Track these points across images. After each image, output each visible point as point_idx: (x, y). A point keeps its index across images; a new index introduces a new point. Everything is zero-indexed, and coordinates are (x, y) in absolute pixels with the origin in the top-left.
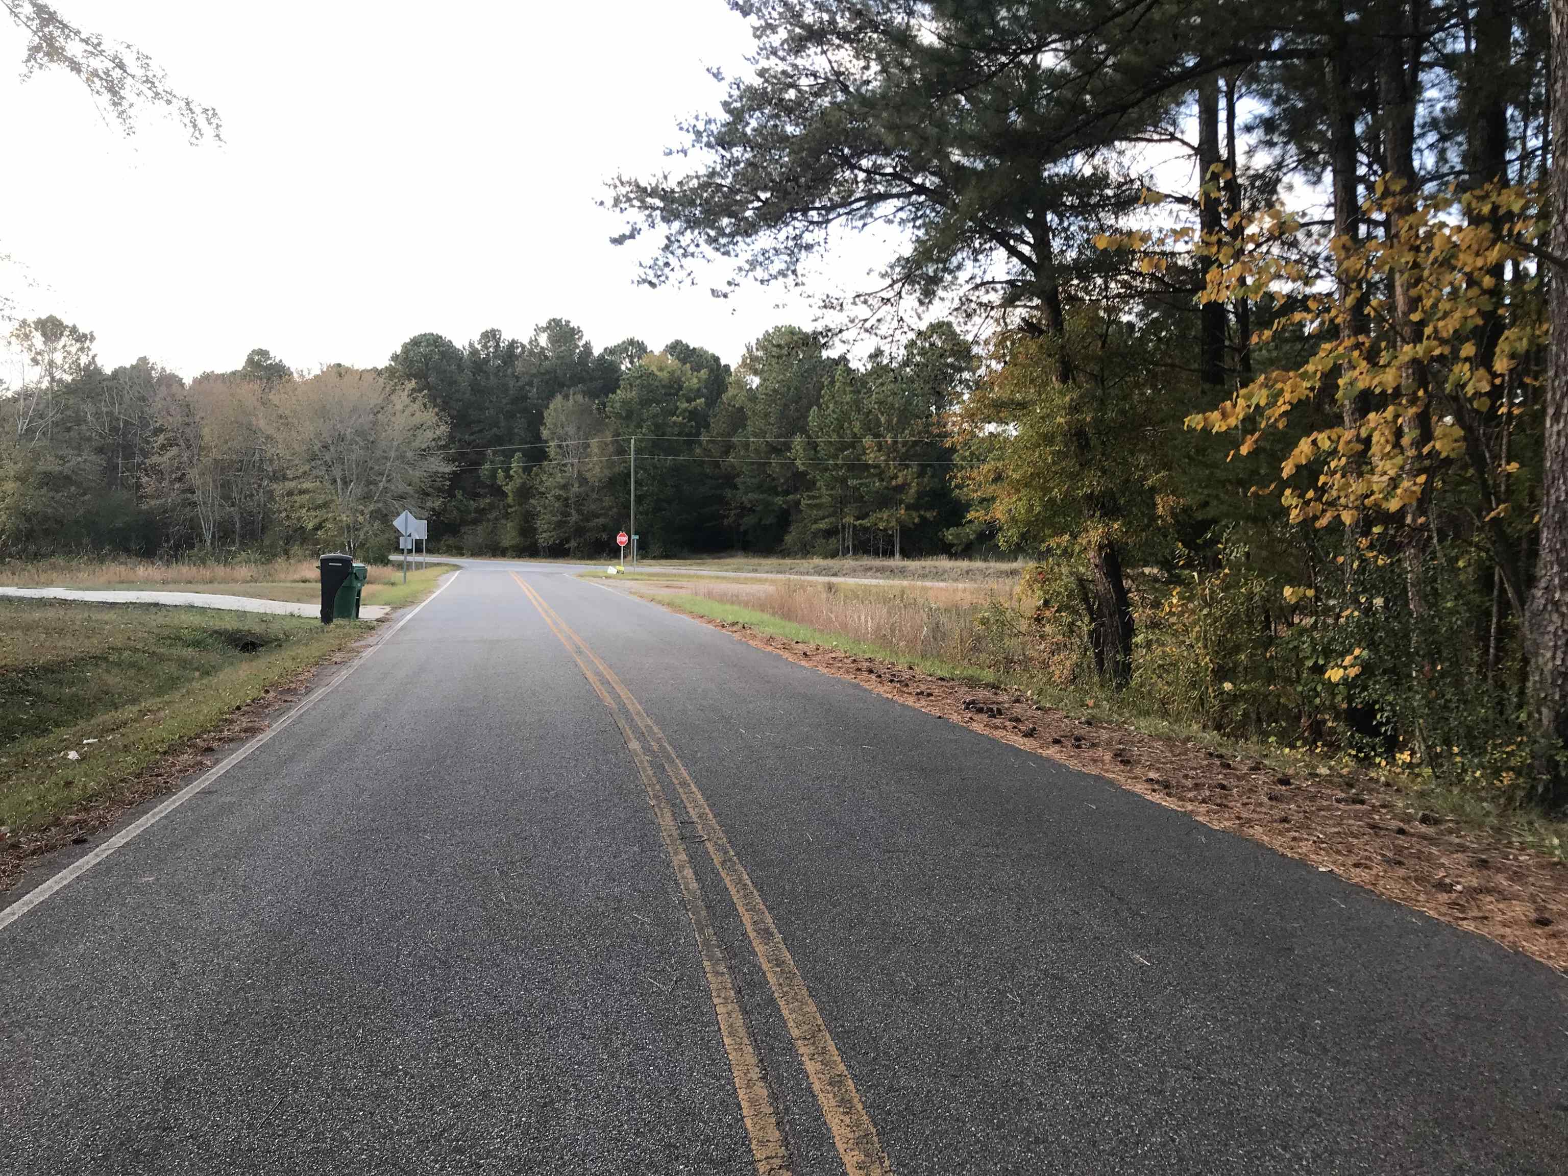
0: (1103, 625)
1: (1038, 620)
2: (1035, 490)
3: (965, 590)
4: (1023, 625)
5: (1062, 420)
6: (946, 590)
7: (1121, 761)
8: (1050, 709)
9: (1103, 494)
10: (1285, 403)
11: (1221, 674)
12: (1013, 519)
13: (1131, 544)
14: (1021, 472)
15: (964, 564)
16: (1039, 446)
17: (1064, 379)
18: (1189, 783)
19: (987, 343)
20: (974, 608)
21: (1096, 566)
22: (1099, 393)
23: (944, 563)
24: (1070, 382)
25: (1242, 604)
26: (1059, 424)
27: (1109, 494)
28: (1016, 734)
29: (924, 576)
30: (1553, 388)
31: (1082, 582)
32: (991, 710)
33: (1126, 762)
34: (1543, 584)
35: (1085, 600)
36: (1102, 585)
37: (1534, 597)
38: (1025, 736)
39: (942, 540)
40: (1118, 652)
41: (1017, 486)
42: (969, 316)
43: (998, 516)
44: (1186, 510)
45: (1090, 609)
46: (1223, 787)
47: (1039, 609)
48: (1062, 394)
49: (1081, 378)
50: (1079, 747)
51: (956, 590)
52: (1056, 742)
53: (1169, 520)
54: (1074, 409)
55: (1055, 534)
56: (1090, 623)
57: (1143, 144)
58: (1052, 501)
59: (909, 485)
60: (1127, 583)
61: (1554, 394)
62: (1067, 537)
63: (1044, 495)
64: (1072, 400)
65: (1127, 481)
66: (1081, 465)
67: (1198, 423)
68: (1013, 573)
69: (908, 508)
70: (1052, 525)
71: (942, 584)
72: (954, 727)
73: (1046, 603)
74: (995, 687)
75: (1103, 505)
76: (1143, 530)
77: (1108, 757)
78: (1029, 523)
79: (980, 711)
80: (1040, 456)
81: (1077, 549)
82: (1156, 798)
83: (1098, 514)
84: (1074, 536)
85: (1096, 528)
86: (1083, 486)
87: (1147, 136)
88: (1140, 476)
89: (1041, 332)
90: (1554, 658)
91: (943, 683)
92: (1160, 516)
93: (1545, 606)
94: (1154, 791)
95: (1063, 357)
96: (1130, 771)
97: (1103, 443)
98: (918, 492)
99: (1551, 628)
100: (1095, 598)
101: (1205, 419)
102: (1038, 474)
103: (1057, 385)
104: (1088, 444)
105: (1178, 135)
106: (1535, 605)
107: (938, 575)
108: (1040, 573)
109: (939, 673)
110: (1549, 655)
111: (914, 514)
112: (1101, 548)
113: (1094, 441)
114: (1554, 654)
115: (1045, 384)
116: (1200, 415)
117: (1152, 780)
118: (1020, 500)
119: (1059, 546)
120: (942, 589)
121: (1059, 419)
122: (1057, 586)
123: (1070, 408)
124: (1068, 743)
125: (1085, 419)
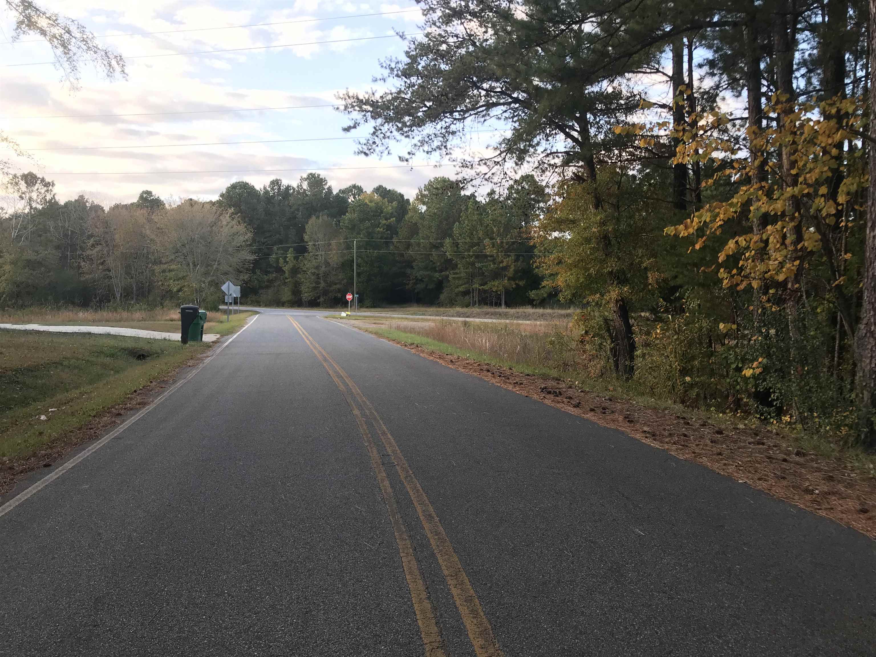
0: (618, 345)
1: (582, 342)
2: (580, 269)
3: (541, 325)
4: (573, 345)
5: (595, 230)
6: (531, 325)
7: (628, 421)
8: (588, 392)
9: (618, 271)
10: (720, 220)
11: (684, 372)
12: (568, 285)
13: (634, 300)
14: (572, 259)
15: (541, 311)
16: (583, 244)
17: (597, 207)
18: (666, 433)
19: (553, 186)
20: (546, 335)
21: (615, 312)
22: (616, 214)
23: (529, 310)
24: (600, 208)
25: (696, 333)
26: (594, 232)
27: (622, 272)
28: (570, 406)
29: (518, 318)
30: (871, 212)
31: (606, 320)
32: (556, 392)
33: (630, 422)
34: (865, 321)
35: (608, 330)
36: (617, 322)
37: (860, 329)
38: (574, 407)
39: (528, 297)
40: (626, 360)
41: (570, 268)
42: (543, 171)
43: (560, 283)
44: (665, 280)
45: (611, 335)
46: (685, 436)
47: (582, 336)
48: (595, 215)
49: (606, 206)
50: (604, 413)
51: (536, 325)
52: (592, 410)
53: (656, 286)
54: (603, 223)
55: (591, 294)
56: (611, 343)
57: (642, 74)
58: (590, 275)
59: (510, 266)
60: (631, 321)
61: (871, 215)
62: (598, 295)
63: (586, 272)
64: (601, 218)
65: (632, 264)
66: (606, 255)
67: (672, 232)
68: (568, 315)
69: (509, 279)
70: (590, 289)
71: (528, 322)
72: (535, 402)
73: (586, 332)
74: (558, 379)
75: (618, 278)
76: (641, 291)
77: (621, 419)
78: (577, 288)
79: (549, 393)
80: (583, 249)
81: (604, 302)
82: (648, 441)
83: (615, 282)
84: (602, 295)
85: (615, 291)
86: (607, 267)
87: (643, 70)
88: (639, 261)
89: (584, 180)
90: (870, 363)
91: (529, 377)
92: (650, 284)
93: (866, 334)
94: (646, 437)
95: (596, 194)
96: (633, 427)
97: (619, 243)
98: (514, 270)
99: (869, 347)
100: (614, 329)
101: (676, 229)
102: (582, 260)
103: (593, 210)
104: (610, 243)
105: (661, 69)
106: (860, 334)
107: (526, 317)
108: (583, 316)
109: (527, 372)
110: (868, 361)
111: (513, 283)
112: (617, 301)
113: (613, 242)
114: (871, 360)
115: (586, 210)
116: (673, 227)
117: (645, 431)
118: (572, 274)
119: (593, 301)
120: (528, 325)
121: (594, 230)
122: (593, 323)
123: (600, 223)
124: (598, 411)
125: (608, 229)
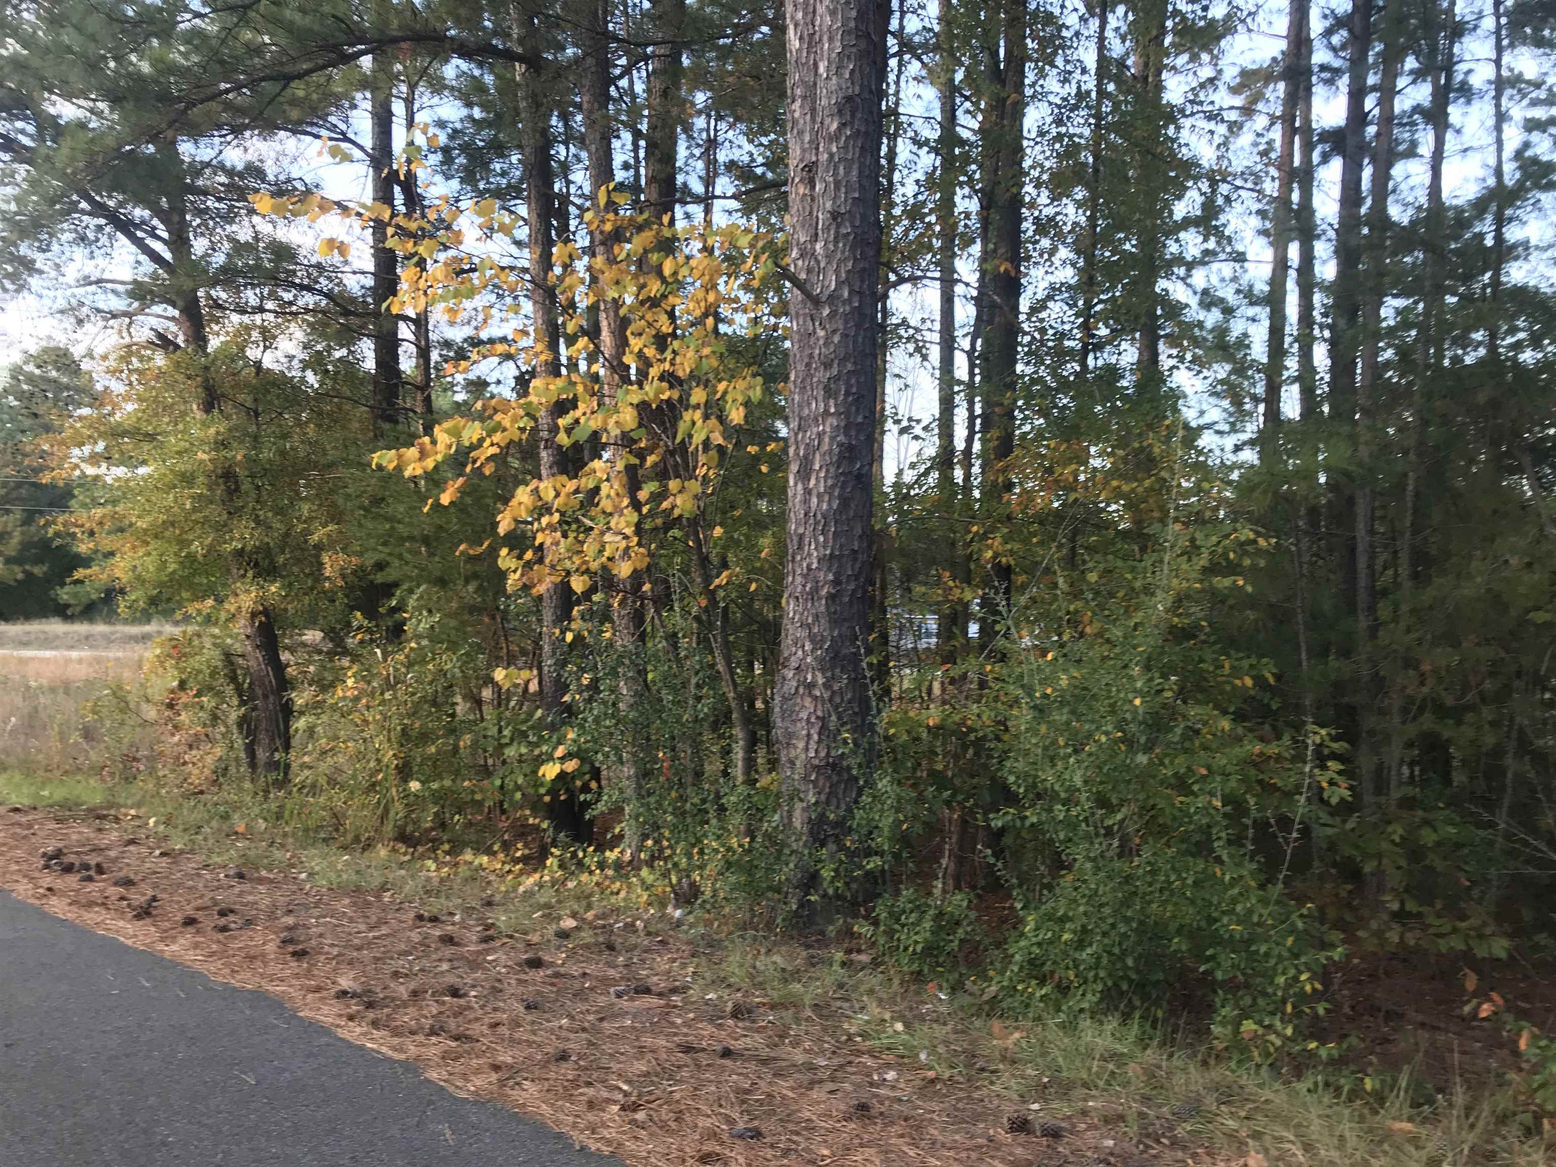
0: (254, 709)
1: (171, 706)
2: (169, 542)
3: (80, 661)
4: (151, 713)
5: (205, 457)
6: (56, 661)
7: (294, 954)
8: (182, 852)
9: (257, 550)
10: (492, 445)
11: (404, 772)
12: (138, 578)
13: (291, 611)
14: (149, 519)
15: (81, 628)
16: (175, 487)
17: (208, 407)
19: (105, 358)
20: (90, 683)
21: (248, 637)
22: (252, 428)
23: (56, 627)
24: (216, 411)
25: (431, 683)
26: (202, 462)
27: (266, 550)
28: (122, 914)
29: (25, 644)
31: (228, 657)
32: (87, 867)
33: (300, 956)
34: (794, 663)
35: (233, 678)
36: (255, 660)
37: (784, 679)
38: (138, 917)
39: (55, 600)
41: (144, 537)
42: (80, 322)
43: (118, 573)
44: (360, 571)
45: (239, 691)
46: (455, 993)
47: (172, 691)
48: (205, 425)
49: (228, 408)
50: (224, 929)
51: (68, 661)
52: (190, 922)
53: (339, 582)
54: (221, 444)
55: (196, 598)
56: (239, 706)
57: (309, 138)
58: (191, 557)
59: (10, 534)
60: (285, 656)
62: (210, 602)
63: (181, 550)
64: (218, 433)
65: (287, 535)
66: (229, 513)
67: (391, 461)
70: (191, 586)
71: (48, 654)
72: (19, 910)
73: (182, 685)
74: (97, 815)
75: (256, 565)
76: (305, 594)
77: (271, 946)
78: (161, 585)
79: (68, 869)
80: (176, 498)
81: (223, 616)
82: (353, 1032)
83: (250, 574)
84: (220, 601)
85: (248, 591)
86: (232, 539)
87: (315, 130)
88: (304, 529)
89: (177, 347)
90: (807, 749)
91: (17, 817)
92: (328, 578)
93: (797, 688)
94: (351, 1018)
95: (206, 380)
96: (309, 974)
97: (258, 488)
98: (21, 543)
99: (804, 715)
100: (245, 675)
101: (400, 457)
102: (173, 524)
103: (199, 415)
104: (237, 489)
105: (351, 136)
106: (785, 688)
107: (47, 642)
108: (174, 647)
109: (15, 800)
110: (801, 745)
111: (17, 569)
112: (254, 615)
113: (246, 486)
115: (184, 414)
116: (393, 452)
117: (344, 993)
118: (149, 554)
119: (199, 612)
120: (47, 661)
121: (201, 456)
122: (195, 662)
123: (216, 443)
124: (209, 921)
125: (234, 457)
